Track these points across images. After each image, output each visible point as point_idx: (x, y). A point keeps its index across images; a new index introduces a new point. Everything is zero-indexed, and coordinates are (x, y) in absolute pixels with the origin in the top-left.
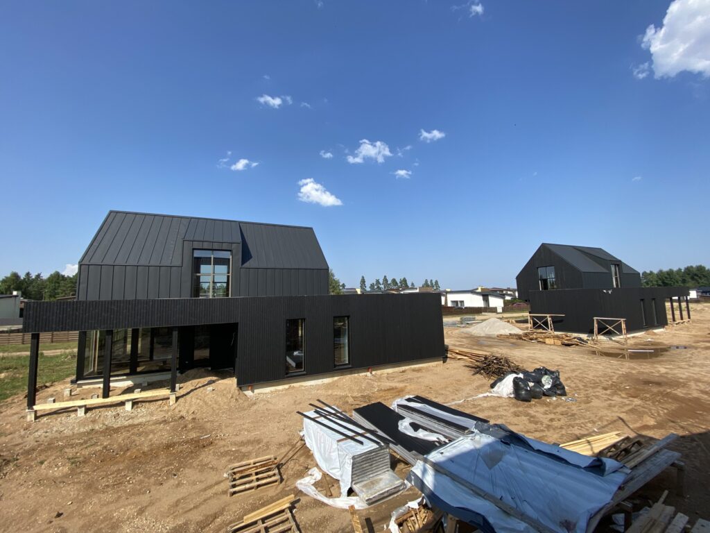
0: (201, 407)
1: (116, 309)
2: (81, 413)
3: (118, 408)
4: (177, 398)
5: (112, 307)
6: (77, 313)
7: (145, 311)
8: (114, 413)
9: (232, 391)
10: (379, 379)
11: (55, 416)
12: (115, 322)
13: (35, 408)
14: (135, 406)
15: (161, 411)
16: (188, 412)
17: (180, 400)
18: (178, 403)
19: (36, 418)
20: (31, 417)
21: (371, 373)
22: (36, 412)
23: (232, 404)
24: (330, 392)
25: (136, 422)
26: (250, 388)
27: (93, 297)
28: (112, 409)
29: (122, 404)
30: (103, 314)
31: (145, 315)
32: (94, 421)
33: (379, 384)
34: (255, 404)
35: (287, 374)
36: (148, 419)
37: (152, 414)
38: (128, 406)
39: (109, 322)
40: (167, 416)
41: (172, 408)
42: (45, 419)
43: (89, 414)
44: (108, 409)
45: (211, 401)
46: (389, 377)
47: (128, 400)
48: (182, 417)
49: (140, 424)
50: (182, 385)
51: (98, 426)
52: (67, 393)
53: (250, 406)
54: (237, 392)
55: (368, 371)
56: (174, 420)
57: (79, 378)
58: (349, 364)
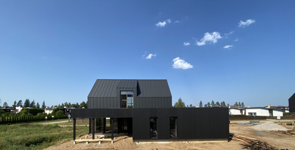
0: (120, 146)
2: (87, 143)
3: (97, 143)
4: (114, 142)
10: (192, 145)
11: (81, 143)
13: (75, 140)
14: (102, 143)
15: (108, 145)
16: (116, 147)
17: (115, 143)
19: (76, 143)
20: (74, 143)
21: (188, 142)
22: (76, 142)
23: (130, 146)
24: (167, 147)
25: (101, 148)
26: (137, 141)
27: (92, 108)
28: (95, 143)
29: (98, 142)
32: (90, 146)
33: (190, 147)
34: (138, 147)
35: (151, 138)
36: (104, 147)
37: (106, 146)
38: (100, 143)
40: (110, 147)
41: (112, 145)
42: (78, 144)
43: (89, 144)
45: (123, 144)
46: (196, 145)
47: (99, 141)
48: (114, 148)
49: (101, 149)
50: (117, 138)
51: (90, 148)
52: (86, 137)
53: (136, 148)
54: (132, 142)
55: (186, 141)
56: (111, 149)
57: (90, 133)
58: (177, 137)
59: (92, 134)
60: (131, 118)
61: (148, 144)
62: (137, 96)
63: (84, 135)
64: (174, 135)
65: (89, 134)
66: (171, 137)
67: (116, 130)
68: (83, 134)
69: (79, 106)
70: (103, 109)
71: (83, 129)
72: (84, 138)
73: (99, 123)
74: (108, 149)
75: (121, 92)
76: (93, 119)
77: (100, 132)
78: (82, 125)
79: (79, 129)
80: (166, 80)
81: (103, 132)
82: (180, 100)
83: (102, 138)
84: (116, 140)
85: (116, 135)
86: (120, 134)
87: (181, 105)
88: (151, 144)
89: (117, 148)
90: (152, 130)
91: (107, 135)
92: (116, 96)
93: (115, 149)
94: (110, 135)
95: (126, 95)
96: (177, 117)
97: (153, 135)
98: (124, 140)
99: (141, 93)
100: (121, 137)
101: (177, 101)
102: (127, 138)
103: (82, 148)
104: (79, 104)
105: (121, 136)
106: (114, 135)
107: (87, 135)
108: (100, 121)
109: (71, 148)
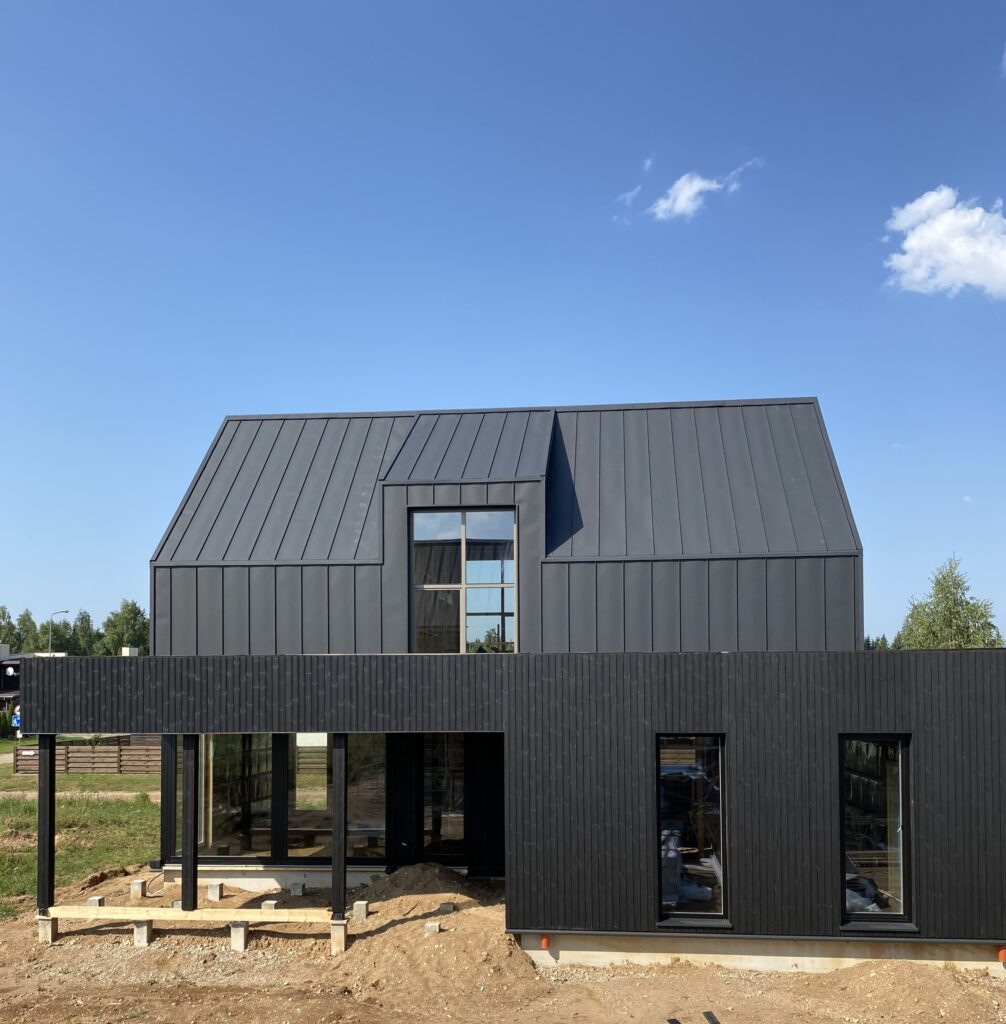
0: (399, 973)
1: (197, 679)
2: (140, 936)
3: (218, 941)
4: (350, 939)
5: (191, 675)
6: (121, 690)
7: (263, 688)
8: (207, 952)
9: (494, 941)
11: (92, 938)
12: (197, 714)
13: (53, 912)
14: (253, 943)
15: (307, 966)
16: (364, 980)
17: (358, 945)
18: (350, 951)
19: (56, 936)
20: (45, 933)
22: (55, 921)
23: (482, 979)
25: (245, 982)
26: (544, 941)
27: (183, 649)
28: (204, 940)
29: (224, 931)
30: (173, 693)
31: (263, 698)
32: (161, 964)
34: (550, 992)
35: (662, 917)
36: (274, 979)
37: (284, 970)
38: (237, 938)
39: (185, 714)
40: (315, 981)
41: (334, 963)
42: (72, 942)
43: (155, 945)
44: (197, 938)
45: (428, 961)
47: (236, 924)
48: (347, 991)
49: (249, 990)
50: (374, 906)
51: (166, 978)
52: (136, 889)
53: (531, 997)
54: (504, 949)
55: (996, 959)
56: (326, 995)
57: (167, 856)
58: (908, 916)
59: (179, 867)
60: (496, 741)
61: (639, 968)
62: (550, 548)
63: (127, 874)
64: (883, 903)
65: (157, 866)
66: (846, 917)
67: (373, 841)
68: (117, 868)
69: (100, 636)
70: (265, 663)
71: (120, 824)
72: (119, 893)
73: (243, 777)
74: (303, 994)
75: (418, 517)
76: (192, 742)
77: (249, 848)
78: (111, 795)
79: (85, 826)
80: (811, 403)
81: (267, 854)
82: (948, 587)
83: (255, 903)
84: (373, 923)
85: (375, 879)
86: (406, 873)
87: (963, 631)
88: (663, 969)
89: (374, 993)
90: (684, 850)
91: (298, 877)
92: (370, 553)
93: (360, 997)
94: (322, 878)
95: (457, 543)
96: (906, 739)
97: (693, 891)
98: (432, 924)
99: (580, 526)
100: (413, 899)
101: (924, 592)
102: (456, 908)
103: (104, 980)
104: (98, 625)
105: (410, 890)
106: (356, 877)
107: (147, 874)
108: (247, 760)
109: (20, 976)
